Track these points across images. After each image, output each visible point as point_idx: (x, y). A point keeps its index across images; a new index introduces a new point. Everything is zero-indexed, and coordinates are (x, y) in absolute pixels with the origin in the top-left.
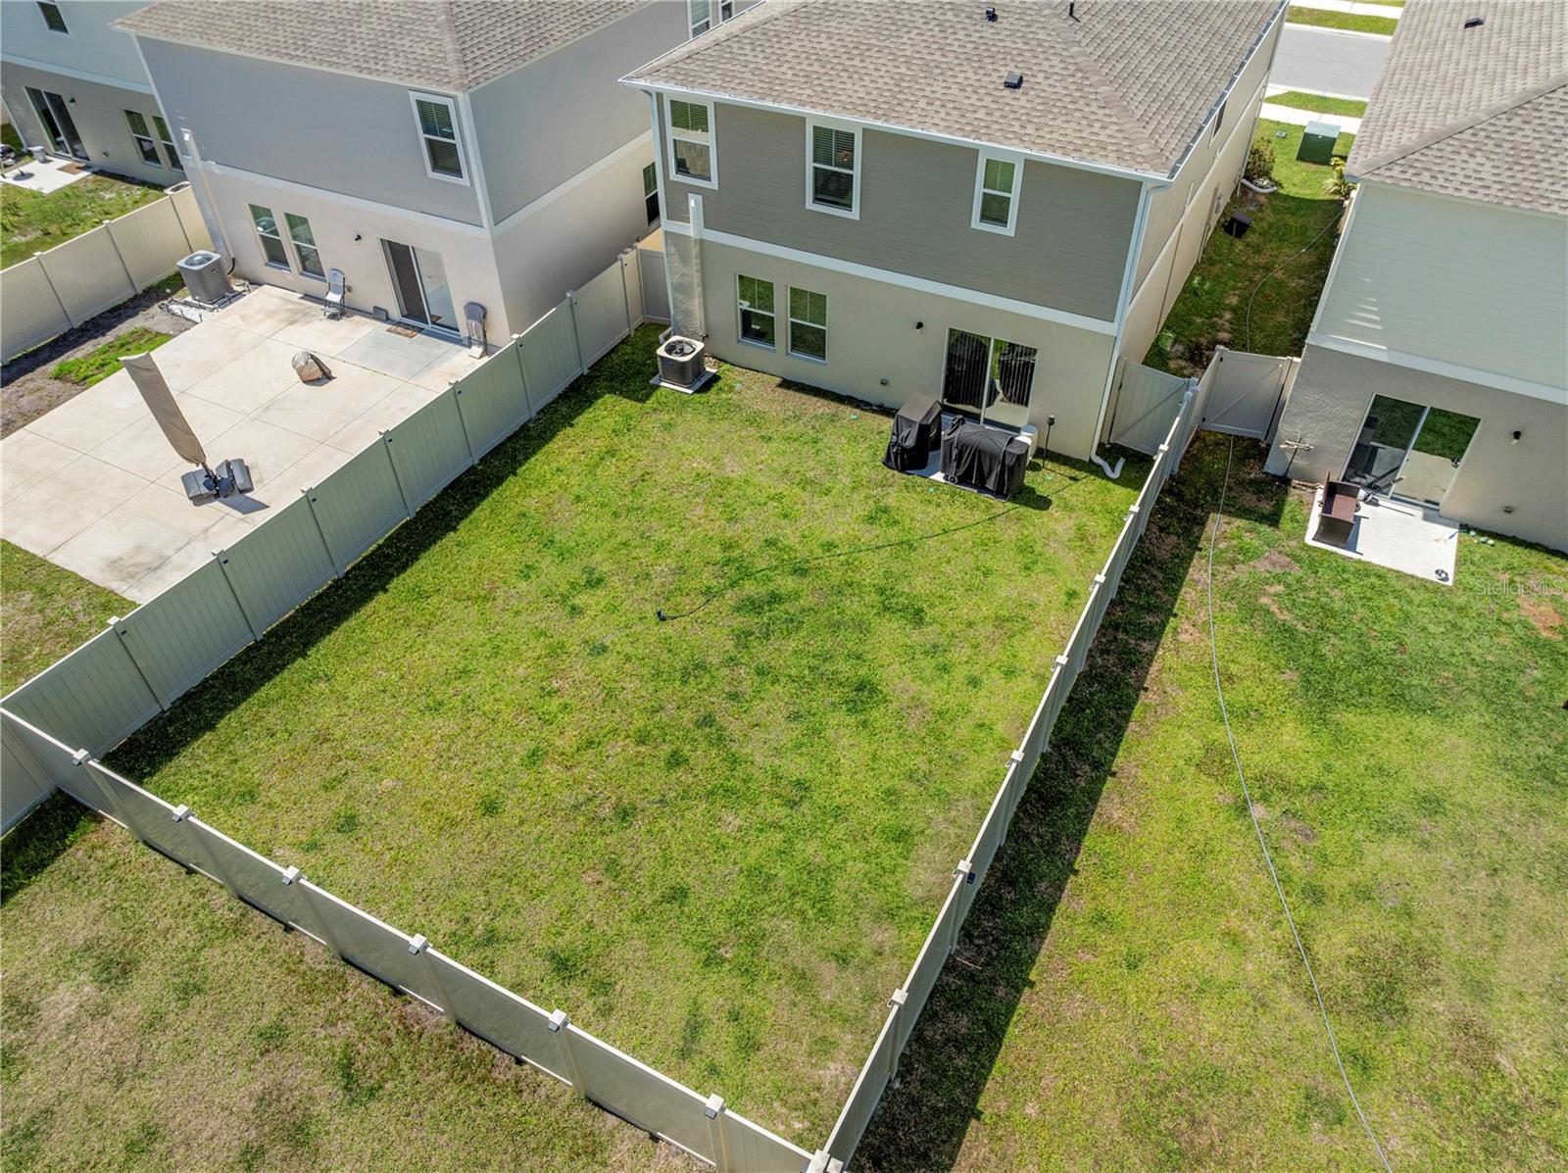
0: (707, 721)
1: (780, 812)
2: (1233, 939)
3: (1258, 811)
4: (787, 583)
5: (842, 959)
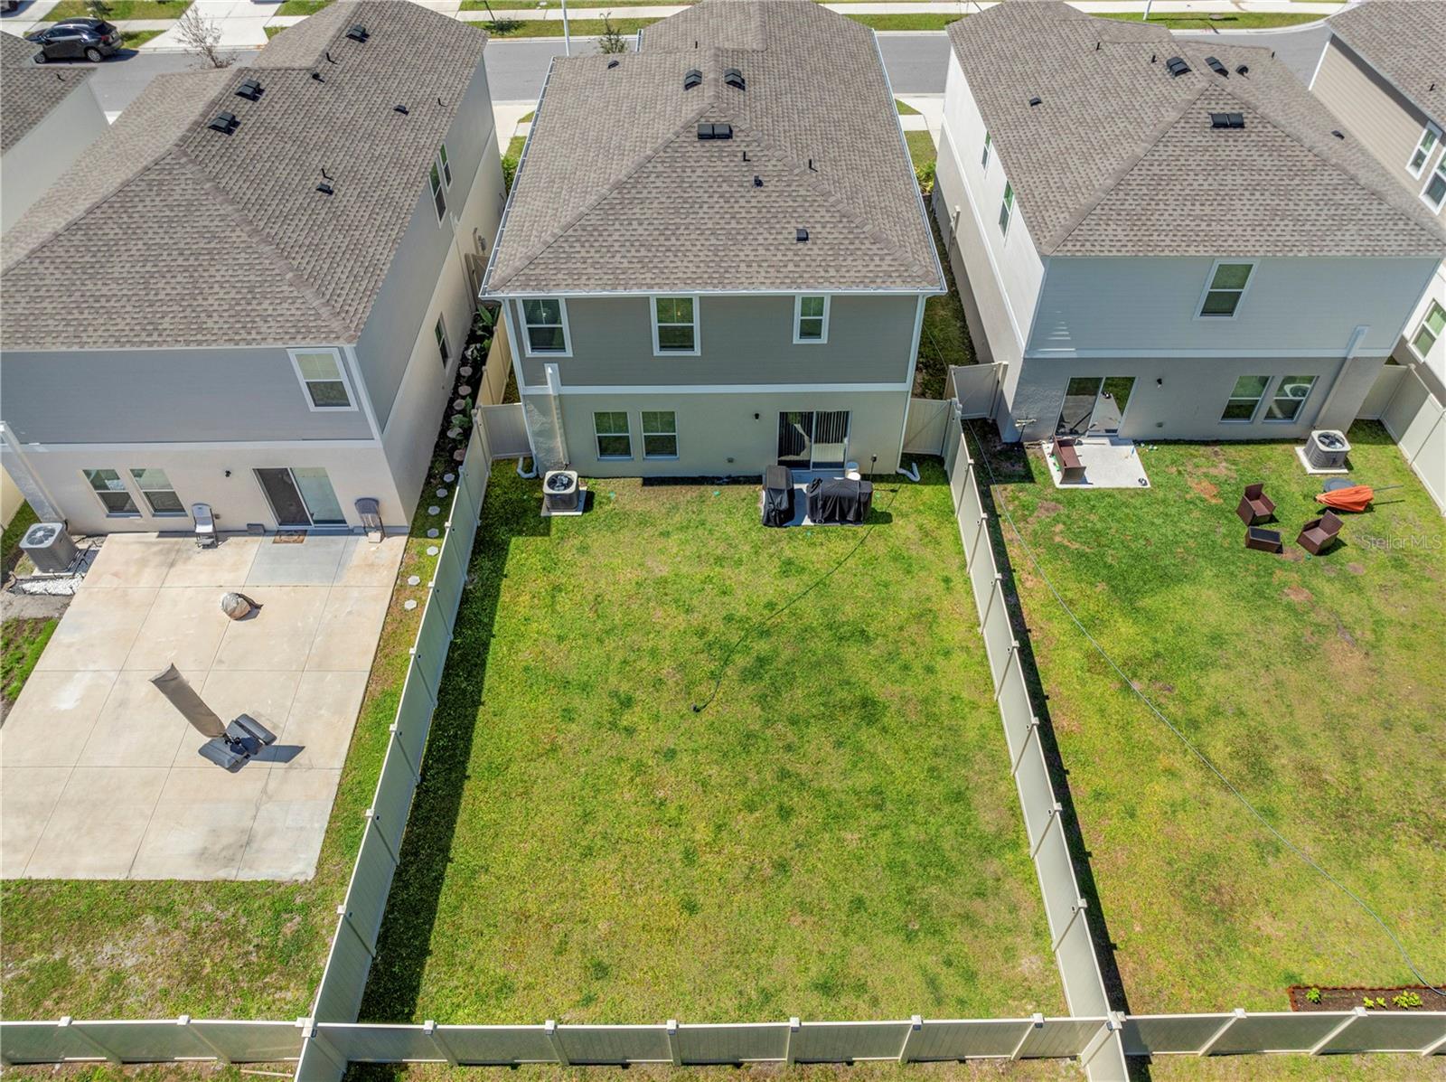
0: (784, 775)
1: (875, 817)
2: (1170, 773)
3: (1136, 685)
4: (762, 647)
5: (980, 894)
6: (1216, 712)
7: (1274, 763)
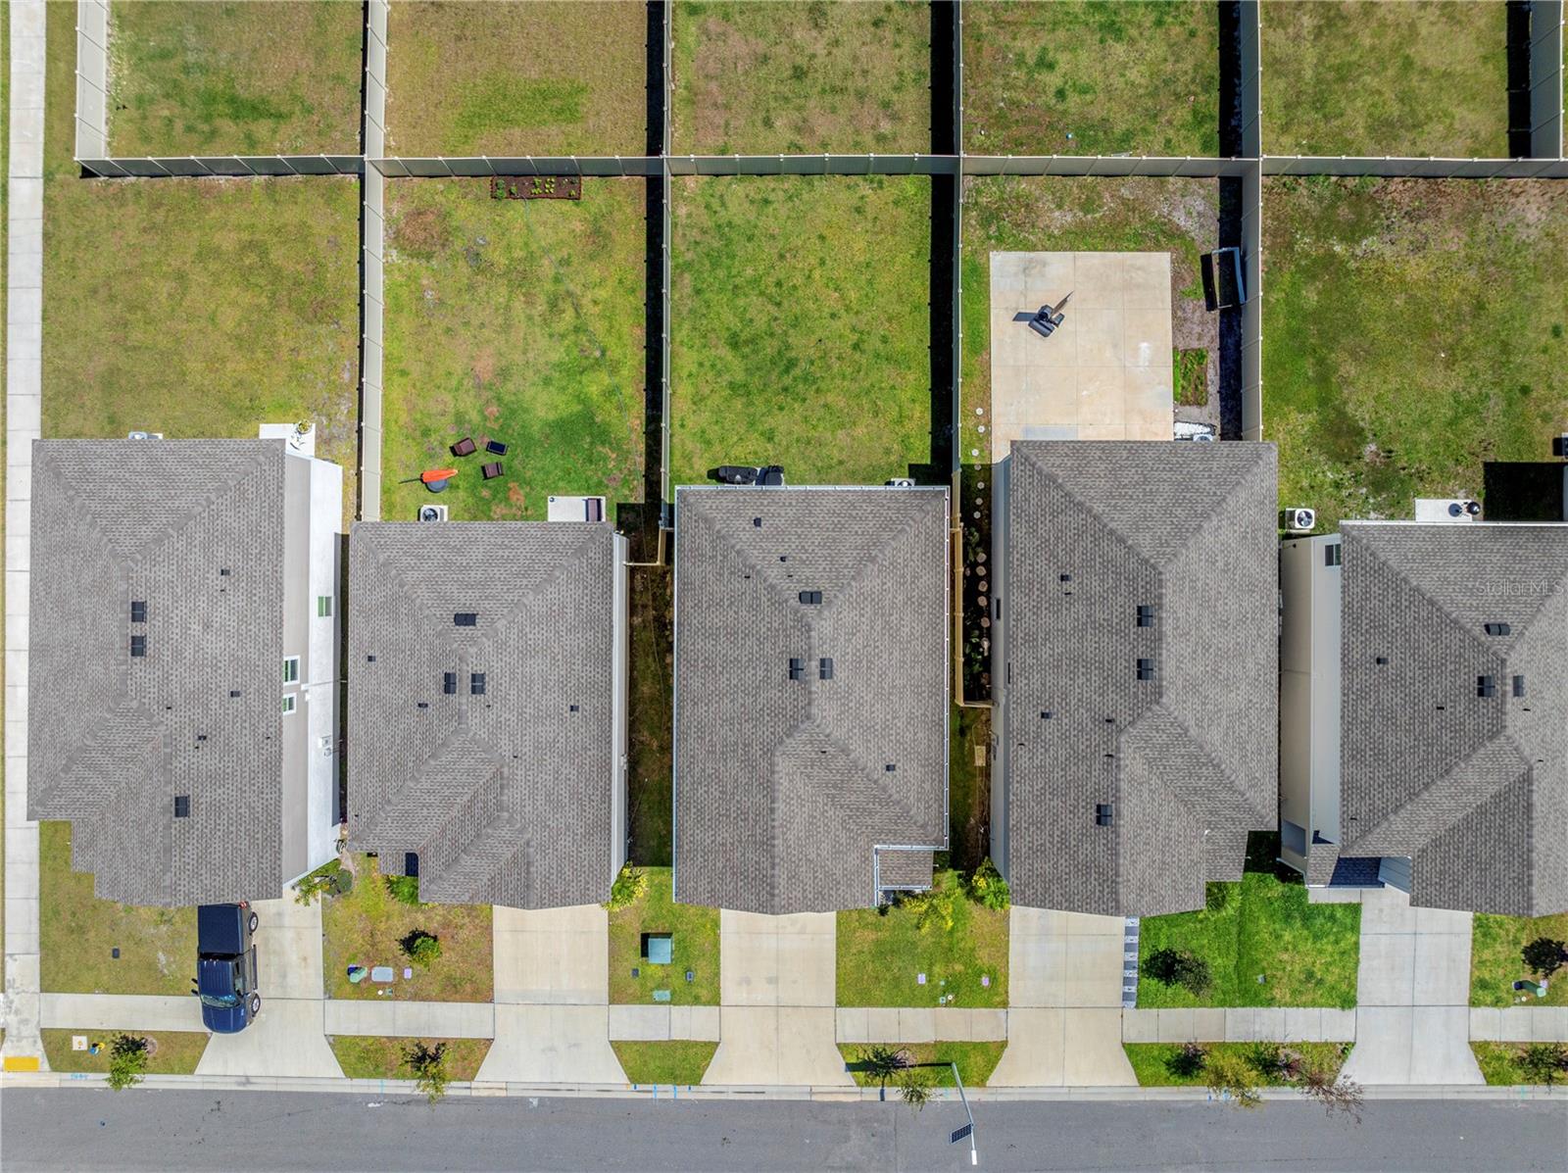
6: (563, 336)
7: (545, 307)
